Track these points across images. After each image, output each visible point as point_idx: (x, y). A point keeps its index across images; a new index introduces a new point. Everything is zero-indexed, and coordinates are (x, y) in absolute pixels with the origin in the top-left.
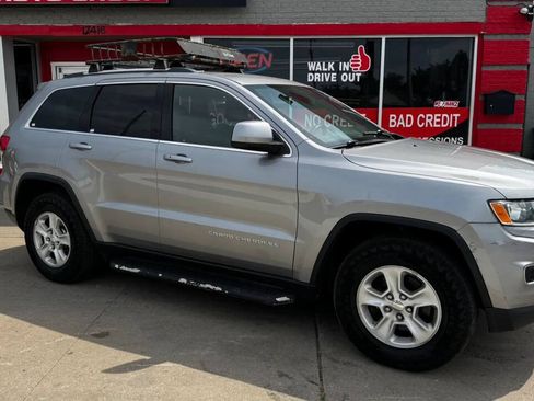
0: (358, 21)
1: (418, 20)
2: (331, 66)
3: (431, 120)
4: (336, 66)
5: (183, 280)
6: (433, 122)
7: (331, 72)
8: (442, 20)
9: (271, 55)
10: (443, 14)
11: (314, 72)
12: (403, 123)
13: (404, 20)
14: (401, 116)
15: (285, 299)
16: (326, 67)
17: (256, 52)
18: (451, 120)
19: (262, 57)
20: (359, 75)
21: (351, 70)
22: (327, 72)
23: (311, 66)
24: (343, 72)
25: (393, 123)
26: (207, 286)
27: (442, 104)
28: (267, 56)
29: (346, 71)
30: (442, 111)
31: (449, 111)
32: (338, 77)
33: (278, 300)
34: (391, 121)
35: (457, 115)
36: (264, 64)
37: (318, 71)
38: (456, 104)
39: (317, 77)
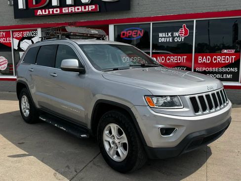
0: (182, 13)
1: (211, 11)
2: (170, 34)
3: (220, 59)
4: (172, 34)
5: (56, 125)
6: (221, 60)
7: (170, 37)
8: (225, 10)
9: (143, 31)
10: (225, 7)
11: (162, 38)
12: (205, 61)
13: (204, 11)
14: (204, 57)
15: (85, 136)
16: (168, 35)
17: (136, 30)
18: (231, 59)
19: (139, 32)
20: (183, 38)
21: (179, 36)
22: (168, 37)
23: (160, 35)
24: (175, 37)
25: (200, 61)
26: (62, 128)
27: (225, 51)
28: (141, 31)
29: (177, 37)
30: (226, 54)
31: (230, 55)
32: (173, 40)
33: (82, 136)
34: (199, 59)
35: (234, 57)
36: (139, 35)
37: (164, 37)
38: (233, 51)
39: (163, 40)
